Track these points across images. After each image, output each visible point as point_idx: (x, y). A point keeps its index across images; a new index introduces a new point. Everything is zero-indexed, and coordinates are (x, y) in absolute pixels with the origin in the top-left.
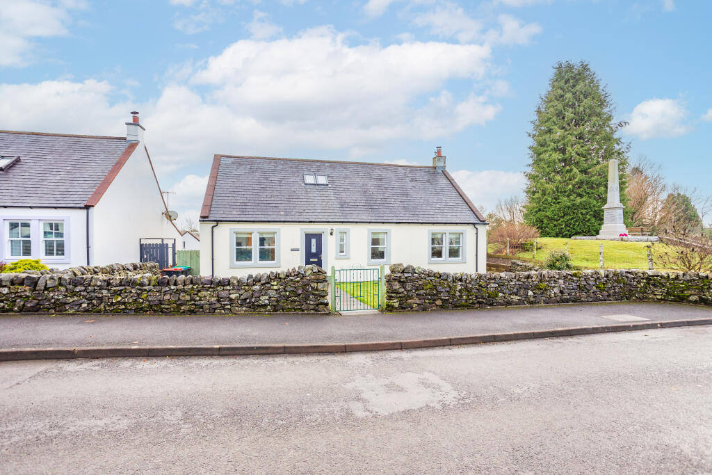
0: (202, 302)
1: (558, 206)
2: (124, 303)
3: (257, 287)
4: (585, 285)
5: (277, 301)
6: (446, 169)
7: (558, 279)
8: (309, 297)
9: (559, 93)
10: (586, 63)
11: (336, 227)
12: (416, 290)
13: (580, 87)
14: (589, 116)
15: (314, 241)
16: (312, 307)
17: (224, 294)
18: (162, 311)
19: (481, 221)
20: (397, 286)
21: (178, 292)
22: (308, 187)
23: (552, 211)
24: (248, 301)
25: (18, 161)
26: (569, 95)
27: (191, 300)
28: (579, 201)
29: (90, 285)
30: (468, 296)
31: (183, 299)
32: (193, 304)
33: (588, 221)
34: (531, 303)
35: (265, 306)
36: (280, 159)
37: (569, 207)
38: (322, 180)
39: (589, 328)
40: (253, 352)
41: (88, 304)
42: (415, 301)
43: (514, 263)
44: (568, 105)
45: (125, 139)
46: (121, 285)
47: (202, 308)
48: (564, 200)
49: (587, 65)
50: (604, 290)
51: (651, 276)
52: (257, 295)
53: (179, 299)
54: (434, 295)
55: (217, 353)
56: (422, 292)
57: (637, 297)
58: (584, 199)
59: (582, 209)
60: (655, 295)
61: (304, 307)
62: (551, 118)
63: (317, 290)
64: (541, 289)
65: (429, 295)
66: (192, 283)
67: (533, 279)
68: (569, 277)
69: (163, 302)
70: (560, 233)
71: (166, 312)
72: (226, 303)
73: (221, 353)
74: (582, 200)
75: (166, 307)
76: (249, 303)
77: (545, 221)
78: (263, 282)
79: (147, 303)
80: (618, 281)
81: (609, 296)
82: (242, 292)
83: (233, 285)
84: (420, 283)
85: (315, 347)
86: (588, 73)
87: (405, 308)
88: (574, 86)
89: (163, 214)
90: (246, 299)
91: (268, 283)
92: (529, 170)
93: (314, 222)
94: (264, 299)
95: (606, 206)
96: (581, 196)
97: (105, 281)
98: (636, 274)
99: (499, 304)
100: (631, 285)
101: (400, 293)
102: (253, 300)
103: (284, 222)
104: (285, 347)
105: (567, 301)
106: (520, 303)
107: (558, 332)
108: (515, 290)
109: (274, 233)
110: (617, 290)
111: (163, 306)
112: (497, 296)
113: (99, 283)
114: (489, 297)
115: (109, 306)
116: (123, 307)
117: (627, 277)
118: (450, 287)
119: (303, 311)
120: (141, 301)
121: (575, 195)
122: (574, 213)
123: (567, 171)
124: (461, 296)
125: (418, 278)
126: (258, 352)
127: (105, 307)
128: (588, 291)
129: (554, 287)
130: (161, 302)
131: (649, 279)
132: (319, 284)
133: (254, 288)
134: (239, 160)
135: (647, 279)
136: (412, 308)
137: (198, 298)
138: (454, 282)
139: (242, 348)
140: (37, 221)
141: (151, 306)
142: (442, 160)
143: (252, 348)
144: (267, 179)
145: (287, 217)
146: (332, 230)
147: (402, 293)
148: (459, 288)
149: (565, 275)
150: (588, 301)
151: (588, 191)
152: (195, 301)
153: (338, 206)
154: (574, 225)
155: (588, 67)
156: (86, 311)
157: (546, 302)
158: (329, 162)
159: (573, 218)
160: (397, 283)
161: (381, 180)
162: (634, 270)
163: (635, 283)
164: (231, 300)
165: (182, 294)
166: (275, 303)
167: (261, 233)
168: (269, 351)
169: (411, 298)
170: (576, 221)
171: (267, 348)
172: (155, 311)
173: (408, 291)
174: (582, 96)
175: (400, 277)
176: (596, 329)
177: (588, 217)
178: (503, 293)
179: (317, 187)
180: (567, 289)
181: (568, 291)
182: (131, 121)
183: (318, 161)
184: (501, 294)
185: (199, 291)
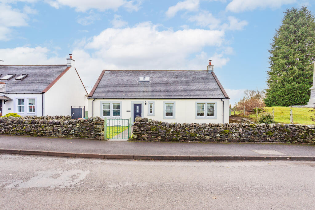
0: (46, 131)
1: (284, 89)
2: (17, 131)
3: (70, 126)
4: (257, 132)
5: (78, 133)
6: (214, 71)
7: (239, 128)
8: (92, 131)
9: (286, 26)
10: (305, 7)
11: (147, 101)
12: (146, 131)
13: (300, 20)
14: (306, 36)
15: (138, 107)
16: (93, 136)
17: (56, 128)
18: (30, 135)
19: (226, 97)
20: (136, 128)
21: (37, 127)
22: (140, 82)
23: (281, 92)
24: (66, 132)
25: (27, 76)
26: (292, 27)
27: (42, 130)
28: (297, 86)
29: (6, 123)
30: (177, 135)
31: (39, 130)
32: (43, 132)
33: (304, 97)
34: (219, 141)
35: (72, 134)
36: (131, 70)
37: (291, 89)
38: (147, 79)
39: (232, 157)
40: (34, 154)
41: (4, 130)
42: (146, 136)
43: (242, 120)
44: (291, 32)
45: (66, 65)
46: (16, 123)
47: (46, 134)
48: (288, 86)
49: (306, 8)
50: (272, 136)
51: (310, 128)
52: (69, 129)
53: (37, 130)
54: (157, 133)
55: (19, 153)
56: (150, 132)
57: (298, 141)
58: (300, 85)
59: (299, 90)
60: (313, 140)
61: (90, 136)
62: (280, 41)
63: (96, 128)
64: (225, 133)
65: (154, 133)
66: (44, 123)
67: (221, 128)
68: (247, 127)
69: (31, 131)
70: (286, 104)
71: (32, 135)
72: (56, 132)
73: (20, 153)
74: (299, 85)
75: (32, 133)
76: (66, 133)
77: (277, 97)
78: (73, 123)
79: (25, 131)
80: (284, 131)
81: (276, 139)
82: (63, 128)
83: (61, 124)
84: (149, 127)
85: (62, 153)
86: (306, 12)
87: (140, 139)
88: (296, 21)
89: (85, 96)
90: (65, 131)
91: (76, 124)
92: (269, 70)
93: (137, 98)
94: (73, 132)
95: (312, 88)
96: (299, 83)
97: (11, 121)
98: (298, 127)
99: (197, 140)
100: (293, 134)
101: (137, 132)
102: (68, 131)
103: (123, 98)
104: (48, 153)
105: (244, 141)
106: (210, 140)
107: (208, 157)
108: (208, 133)
109: (119, 104)
110: (282, 136)
111: (31, 132)
112: (195, 136)
113: (9, 122)
114: (190, 136)
115: (11, 131)
116: (16, 132)
117: (291, 129)
118: (166, 130)
119: (89, 137)
120: (23, 130)
121: (295, 83)
122: (294, 93)
123: (291, 69)
124: (173, 135)
125: (148, 125)
126: (36, 154)
127: (10, 132)
128: (260, 136)
129: (235, 132)
130: (30, 131)
131: (308, 130)
132: (97, 126)
133: (68, 126)
134: (113, 72)
135: (307, 130)
136: (144, 139)
137: (45, 130)
138: (170, 127)
139: (30, 151)
140: (26, 99)
141: (26, 132)
142: (211, 67)
143: (34, 152)
144: (122, 79)
145: (126, 96)
146: (146, 102)
147: (139, 131)
148: (172, 130)
149: (244, 126)
150: (259, 142)
151: (304, 80)
152: (44, 131)
153: (151, 91)
154: (295, 99)
155: (307, 9)
156: (3, 133)
157: (228, 140)
158: (153, 71)
159: (293, 96)
160: (136, 126)
161: (177, 78)
162: (298, 124)
163: (297, 132)
164: (58, 131)
165: (39, 128)
166: (76, 133)
167: (114, 104)
168: (41, 154)
169: (144, 134)
170: (296, 97)
171: (40, 152)
172: (28, 134)
173: (142, 131)
174: (300, 26)
175: (138, 123)
176: (237, 157)
177: (304, 94)
178: (200, 134)
179: (144, 82)
180: (245, 134)
181: (245, 135)
182: (69, 58)
183: (148, 71)
184: (198, 135)
185: (46, 127)
